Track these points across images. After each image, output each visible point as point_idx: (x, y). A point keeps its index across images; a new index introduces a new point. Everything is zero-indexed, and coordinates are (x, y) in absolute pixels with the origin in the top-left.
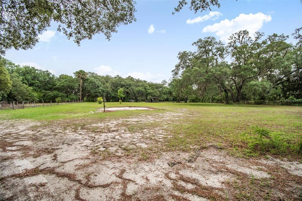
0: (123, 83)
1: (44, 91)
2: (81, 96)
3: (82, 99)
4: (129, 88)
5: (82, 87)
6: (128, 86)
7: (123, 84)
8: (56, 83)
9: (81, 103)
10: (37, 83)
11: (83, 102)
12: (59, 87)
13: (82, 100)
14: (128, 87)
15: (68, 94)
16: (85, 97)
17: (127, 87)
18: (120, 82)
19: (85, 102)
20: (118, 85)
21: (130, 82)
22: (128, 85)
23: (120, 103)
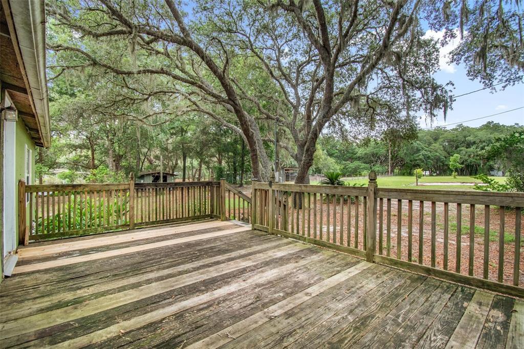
0: (471, 139)
1: (344, 162)
2: (389, 167)
3: (392, 171)
4: (486, 148)
5: (391, 154)
6: (484, 144)
7: (472, 141)
8: (356, 150)
9: (390, 177)
10: (336, 153)
11: (394, 175)
12: (360, 155)
13: (391, 173)
14: (485, 146)
15: (372, 164)
16: (397, 168)
17: (481, 146)
18: (465, 137)
19: (396, 175)
20: (459, 144)
21: (489, 136)
22: (484, 142)
23: (455, 178)
